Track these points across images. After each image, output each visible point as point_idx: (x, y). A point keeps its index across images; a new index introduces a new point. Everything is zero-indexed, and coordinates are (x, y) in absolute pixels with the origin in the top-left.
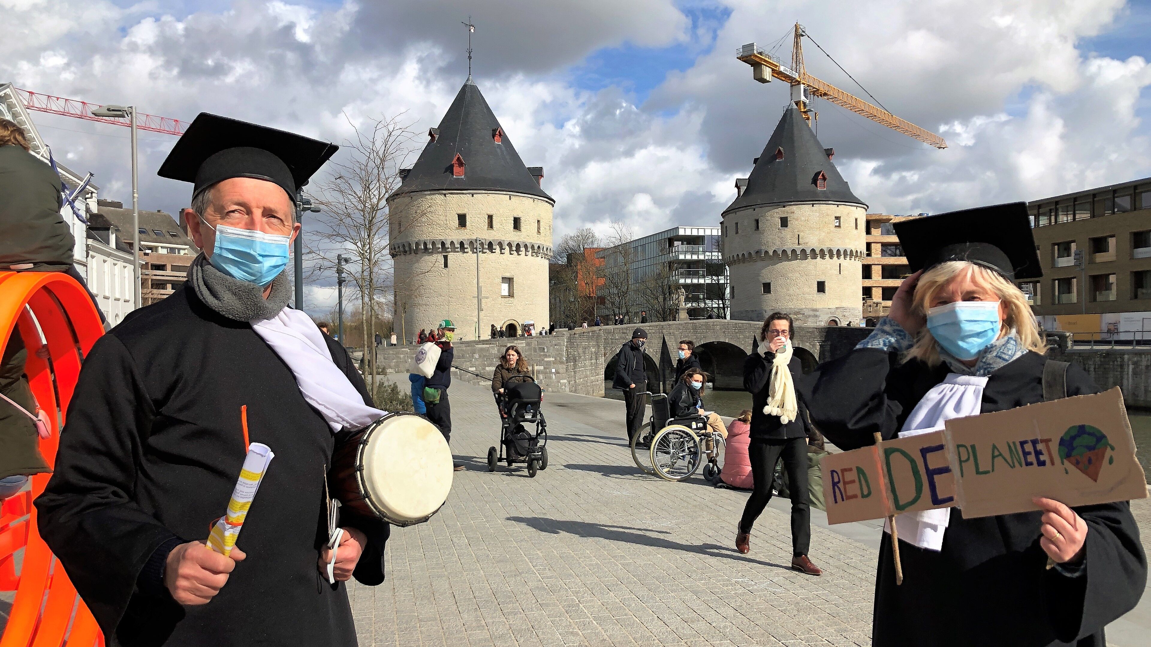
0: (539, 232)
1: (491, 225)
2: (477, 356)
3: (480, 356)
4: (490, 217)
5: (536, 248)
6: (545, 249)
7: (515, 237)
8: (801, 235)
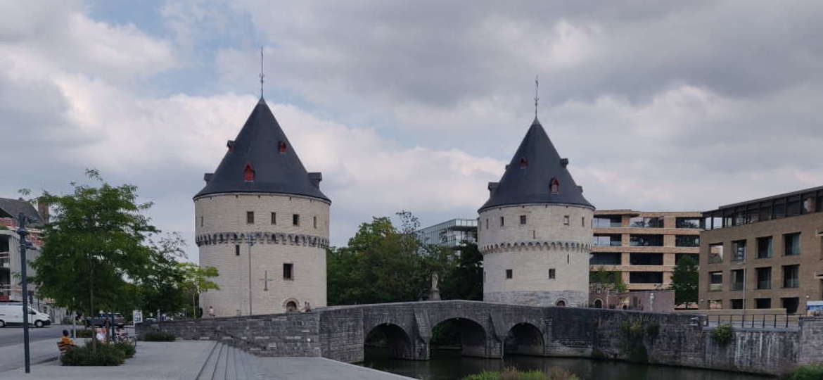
0: (315, 226)
1: (274, 221)
2: (248, 328)
3: (250, 328)
4: (273, 214)
5: (313, 239)
6: (321, 241)
7: (294, 231)
8: (537, 230)
